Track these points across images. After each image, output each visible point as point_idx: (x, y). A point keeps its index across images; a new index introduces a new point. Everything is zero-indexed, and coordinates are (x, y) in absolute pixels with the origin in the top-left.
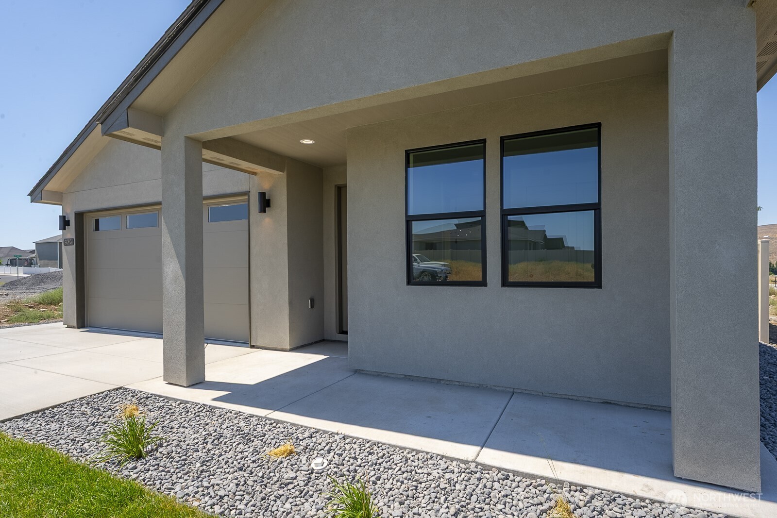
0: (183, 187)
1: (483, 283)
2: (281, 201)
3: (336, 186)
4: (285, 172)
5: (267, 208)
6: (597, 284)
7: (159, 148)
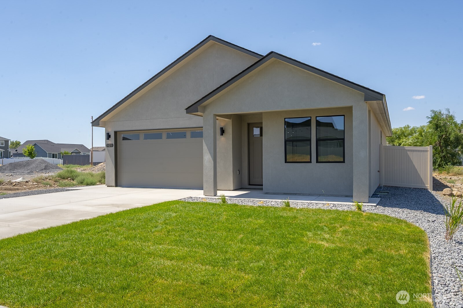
0: (213, 130)
1: (310, 162)
2: (229, 131)
3: (247, 123)
4: (231, 120)
5: (223, 134)
6: (344, 162)
7: (202, 116)
